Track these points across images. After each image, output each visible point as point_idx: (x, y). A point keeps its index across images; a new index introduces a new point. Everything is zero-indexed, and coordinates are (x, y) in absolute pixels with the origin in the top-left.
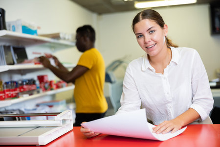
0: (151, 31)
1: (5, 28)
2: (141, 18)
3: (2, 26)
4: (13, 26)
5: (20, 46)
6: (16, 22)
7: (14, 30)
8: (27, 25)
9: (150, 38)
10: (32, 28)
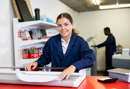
0: (66, 24)
1: (39, 19)
2: (62, 17)
3: (38, 18)
4: (42, 18)
5: (43, 29)
6: (43, 16)
7: (42, 20)
8: (48, 18)
9: (65, 28)
10: (51, 19)
